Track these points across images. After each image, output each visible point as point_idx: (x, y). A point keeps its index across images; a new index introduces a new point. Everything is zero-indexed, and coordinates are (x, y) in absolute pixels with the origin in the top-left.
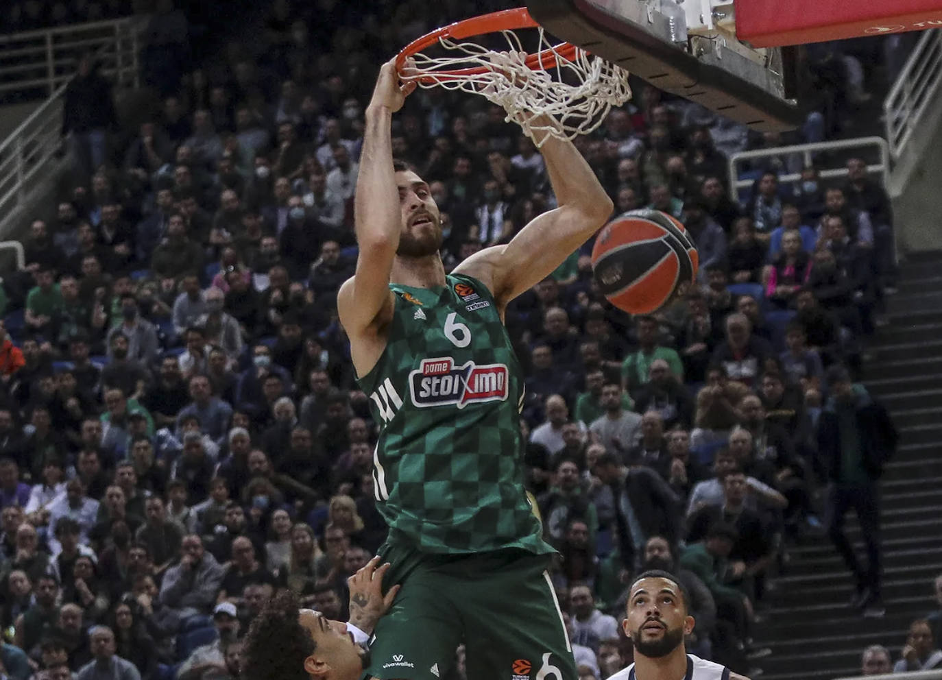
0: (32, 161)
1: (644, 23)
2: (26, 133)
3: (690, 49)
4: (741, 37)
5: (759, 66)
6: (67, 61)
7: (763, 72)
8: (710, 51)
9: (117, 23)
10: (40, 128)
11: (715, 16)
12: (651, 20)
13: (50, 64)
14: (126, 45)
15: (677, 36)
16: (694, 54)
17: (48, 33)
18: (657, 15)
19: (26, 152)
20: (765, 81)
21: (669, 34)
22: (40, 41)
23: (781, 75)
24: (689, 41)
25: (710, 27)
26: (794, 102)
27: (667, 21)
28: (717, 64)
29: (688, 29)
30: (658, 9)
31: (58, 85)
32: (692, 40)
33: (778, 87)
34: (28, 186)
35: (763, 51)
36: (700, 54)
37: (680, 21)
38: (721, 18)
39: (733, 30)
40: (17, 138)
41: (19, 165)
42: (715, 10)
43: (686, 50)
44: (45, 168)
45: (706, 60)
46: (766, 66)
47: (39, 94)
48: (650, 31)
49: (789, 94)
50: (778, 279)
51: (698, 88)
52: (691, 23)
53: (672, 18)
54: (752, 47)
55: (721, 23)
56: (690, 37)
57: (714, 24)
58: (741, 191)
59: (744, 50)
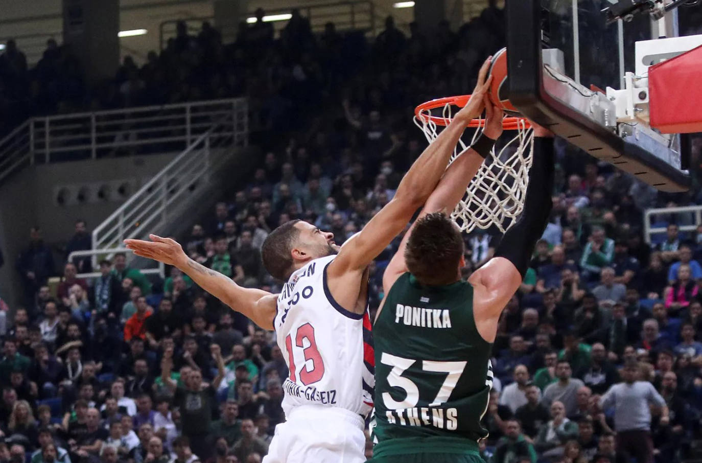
0: (173, 192)
1: (587, 113)
2: (170, 172)
3: (618, 132)
4: (653, 125)
5: (664, 146)
6: (198, 126)
7: (667, 149)
8: (630, 134)
9: (235, 101)
10: (181, 168)
11: (636, 110)
12: (592, 111)
13: (188, 126)
14: (241, 116)
15: (609, 122)
16: (620, 135)
17: (188, 105)
18: (596, 107)
19: (169, 186)
20: (668, 157)
21: (604, 121)
22: (183, 111)
23: (679, 153)
24: (617, 126)
25: (632, 118)
26: (687, 172)
27: (603, 112)
28: (635, 143)
29: (617, 118)
30: (597, 104)
31: (193, 141)
32: (620, 126)
33: (676, 161)
34: (169, 209)
35: (667, 136)
36: (624, 136)
37: (612, 112)
38: (640, 111)
39: (648, 120)
40: (163, 176)
41: (165, 193)
42: (636, 106)
43: (615, 132)
44: (181, 198)
45: (629, 139)
46: (669, 147)
47: (181, 146)
48: (593, 118)
49: (683, 168)
51: (622, 159)
52: (619, 114)
53: (607, 110)
54: (660, 133)
55: (640, 115)
56: (618, 124)
57: (635, 115)
59: (655, 135)
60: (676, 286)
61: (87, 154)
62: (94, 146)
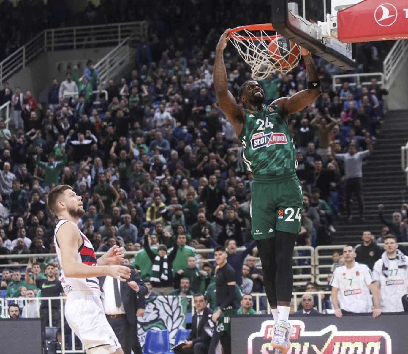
0: (112, 66)
1: (309, 33)
2: (110, 56)
3: (323, 42)
4: (339, 39)
5: (344, 48)
6: (125, 34)
7: (345, 50)
8: (329, 43)
9: (141, 23)
10: (116, 54)
11: (331, 32)
12: (311, 31)
13: (119, 34)
14: (144, 30)
15: (319, 37)
16: (324, 43)
17: (119, 25)
18: (313, 30)
19: (110, 62)
20: (346, 53)
21: (316, 36)
22: (117, 27)
23: (351, 52)
24: (323, 39)
25: (330, 35)
26: (355, 60)
27: (316, 33)
28: (331, 47)
29: (322, 35)
30: (313, 29)
31: (121, 41)
32: (324, 39)
33: (350, 55)
34: (110, 73)
35: (346, 44)
36: (326, 43)
37: (320, 33)
38: (333, 32)
39: (337, 36)
40: (108, 58)
41: (108, 66)
42: (332, 30)
43: (321, 42)
44: (116, 68)
45: (328, 45)
46: (346, 48)
47: (116, 44)
48: (311, 35)
49: (353, 58)
50: (347, 116)
51: (324, 54)
52: (324, 34)
53: (318, 31)
54: (343, 42)
55: (333, 34)
56: (323, 38)
57: (331, 34)
58: (337, 88)
59: (340, 43)
60: (347, 112)
61: (71, 47)
62: (75, 43)
